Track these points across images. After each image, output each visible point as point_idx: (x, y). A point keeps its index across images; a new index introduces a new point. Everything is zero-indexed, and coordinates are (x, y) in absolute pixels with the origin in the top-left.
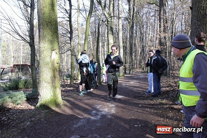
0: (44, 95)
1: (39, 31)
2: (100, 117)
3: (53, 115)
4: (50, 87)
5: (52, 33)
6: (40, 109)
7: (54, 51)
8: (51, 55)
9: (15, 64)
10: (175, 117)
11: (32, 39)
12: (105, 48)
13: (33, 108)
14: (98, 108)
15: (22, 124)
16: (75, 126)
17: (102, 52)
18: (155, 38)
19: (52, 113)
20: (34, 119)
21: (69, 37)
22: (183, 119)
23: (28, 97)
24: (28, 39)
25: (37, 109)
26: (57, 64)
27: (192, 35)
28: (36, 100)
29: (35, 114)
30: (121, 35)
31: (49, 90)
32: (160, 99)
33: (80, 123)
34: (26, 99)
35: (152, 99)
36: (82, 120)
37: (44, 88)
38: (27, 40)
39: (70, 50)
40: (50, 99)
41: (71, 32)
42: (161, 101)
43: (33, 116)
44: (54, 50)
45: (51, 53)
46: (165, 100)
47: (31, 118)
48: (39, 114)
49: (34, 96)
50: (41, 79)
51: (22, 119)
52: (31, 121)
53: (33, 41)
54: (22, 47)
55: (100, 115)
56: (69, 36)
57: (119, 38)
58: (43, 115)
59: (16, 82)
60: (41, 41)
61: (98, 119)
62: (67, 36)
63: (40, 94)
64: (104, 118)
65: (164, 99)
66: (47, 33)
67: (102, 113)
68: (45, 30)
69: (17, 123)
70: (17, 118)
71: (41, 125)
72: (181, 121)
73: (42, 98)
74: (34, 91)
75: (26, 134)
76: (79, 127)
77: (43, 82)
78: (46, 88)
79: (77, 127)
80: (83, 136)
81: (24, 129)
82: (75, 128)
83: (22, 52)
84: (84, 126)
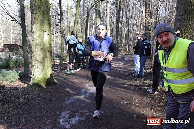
0: (37, 74)
1: (32, 13)
2: (89, 95)
3: (45, 92)
4: (42, 67)
5: (44, 15)
6: (33, 87)
8: (43, 37)
9: (5, 43)
10: (157, 96)
11: (23, 20)
12: (93, 31)
13: (26, 85)
14: (87, 86)
15: (17, 100)
16: (66, 102)
17: (89, 34)
18: (140, 22)
19: (44, 90)
20: (28, 95)
21: (59, 20)
22: (164, 98)
23: (21, 76)
24: (19, 19)
25: (30, 87)
26: (49, 45)
27: (177, 21)
28: (28, 79)
29: (28, 92)
30: (108, 19)
31: (42, 70)
32: (143, 79)
33: (71, 100)
34: (19, 77)
35: (136, 79)
37: (37, 67)
38: (18, 21)
39: (60, 32)
40: (42, 78)
41: (61, 14)
42: (145, 82)
43: (27, 93)
44: (46, 32)
45: (44, 35)
46: (148, 81)
47: (25, 95)
48: (32, 92)
49: (26, 74)
50: (34, 59)
51: (16, 96)
52: (25, 98)
53: (24, 22)
55: (89, 93)
56: (59, 18)
57: (107, 21)
58: (36, 92)
59: (7, 62)
60: (34, 22)
61: (87, 96)
62: (57, 18)
63: (33, 72)
64: (93, 96)
65: (147, 79)
66: (40, 14)
67: (91, 91)
68: (37, 12)
69: (12, 99)
70: (11, 95)
71: (35, 101)
72: (163, 99)
73: (35, 76)
74: (26, 70)
75: (21, 109)
76: (70, 104)
77: (36, 61)
78: (38, 67)
79: (68, 103)
80: (74, 112)
81: (19, 105)
82: (66, 104)
83: (12, 32)
84: (75, 103)
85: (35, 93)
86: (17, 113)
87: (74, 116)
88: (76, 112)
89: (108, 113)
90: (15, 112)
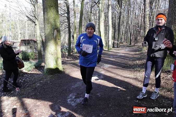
0: (49, 64)
1: (44, 14)
3: (56, 79)
4: (53, 58)
5: (54, 15)
6: (46, 74)
7: (56, 30)
8: (54, 33)
9: (22, 39)
12: (97, 26)
15: (34, 85)
16: (73, 87)
19: (55, 77)
20: (42, 81)
23: (36, 66)
25: (43, 74)
27: (169, 16)
29: (43, 78)
31: (53, 60)
32: (140, 68)
33: (77, 85)
34: (34, 67)
35: (133, 68)
36: (78, 83)
38: (33, 20)
41: (68, 13)
43: (41, 79)
45: (54, 32)
46: (143, 69)
47: (40, 81)
48: (45, 78)
49: (40, 65)
50: (46, 51)
51: (33, 81)
52: (40, 83)
54: (27, 25)
56: (67, 16)
59: (25, 54)
60: (46, 21)
62: (65, 16)
66: (50, 15)
68: (48, 13)
69: (30, 84)
70: (30, 81)
71: (48, 86)
72: (154, 85)
73: (47, 66)
75: (38, 91)
76: (76, 87)
77: (48, 54)
78: (50, 59)
79: (75, 87)
80: (79, 94)
81: (36, 88)
82: (73, 88)
83: (27, 29)
84: (80, 87)
85: (48, 79)
86: (35, 94)
87: (79, 97)
88: (81, 94)
89: (107, 95)
90: (33, 94)
